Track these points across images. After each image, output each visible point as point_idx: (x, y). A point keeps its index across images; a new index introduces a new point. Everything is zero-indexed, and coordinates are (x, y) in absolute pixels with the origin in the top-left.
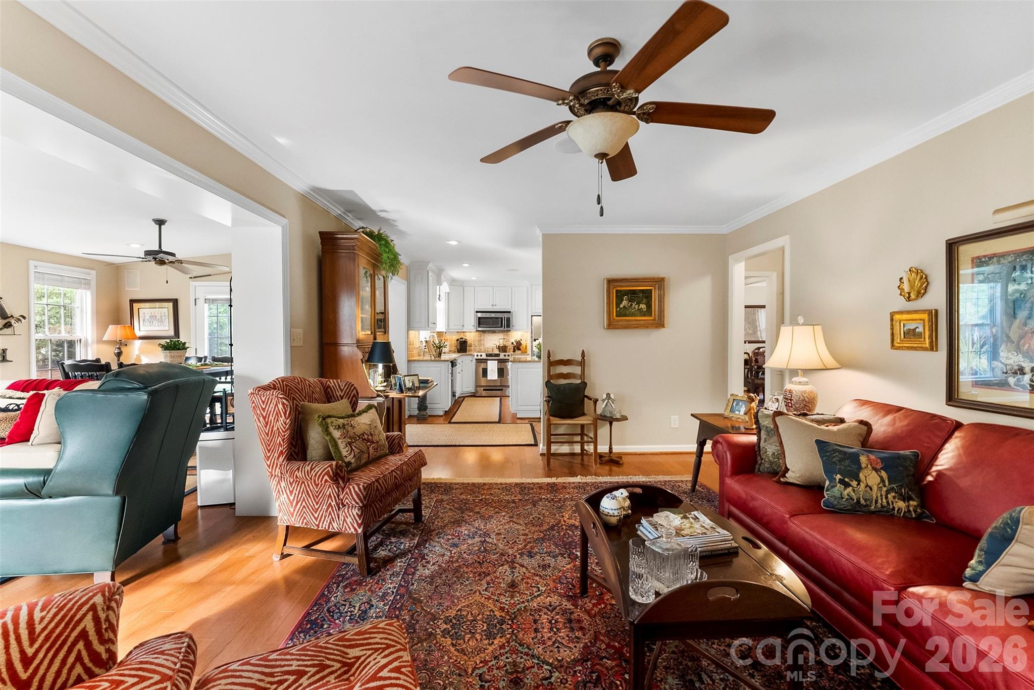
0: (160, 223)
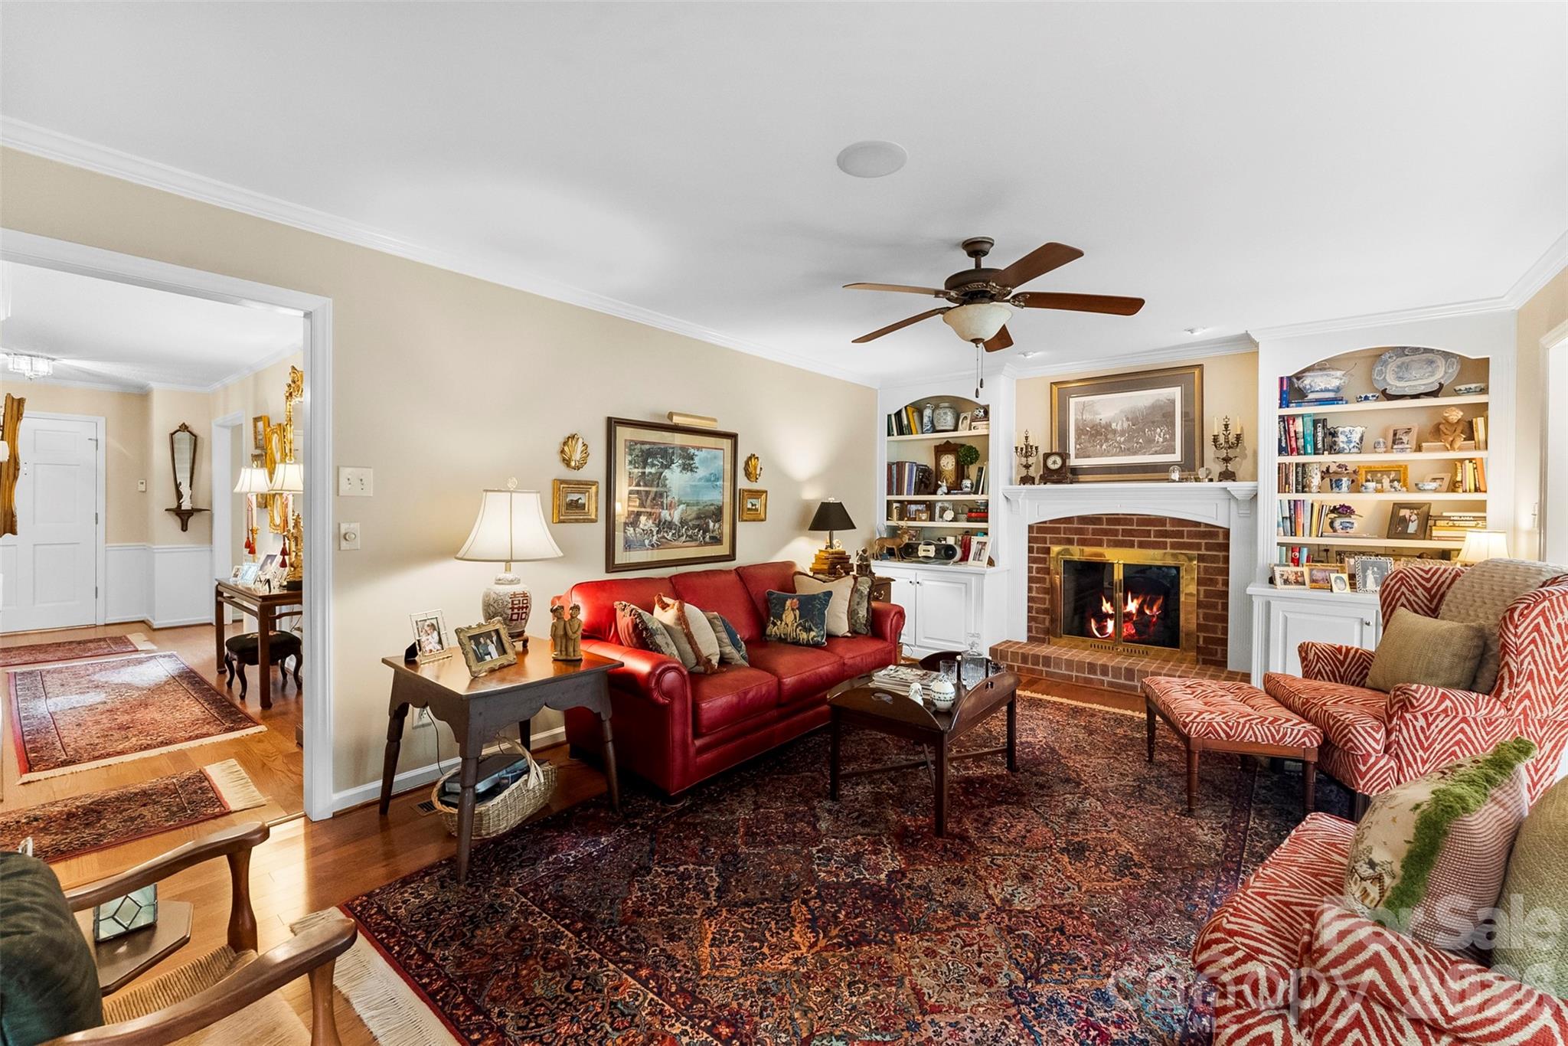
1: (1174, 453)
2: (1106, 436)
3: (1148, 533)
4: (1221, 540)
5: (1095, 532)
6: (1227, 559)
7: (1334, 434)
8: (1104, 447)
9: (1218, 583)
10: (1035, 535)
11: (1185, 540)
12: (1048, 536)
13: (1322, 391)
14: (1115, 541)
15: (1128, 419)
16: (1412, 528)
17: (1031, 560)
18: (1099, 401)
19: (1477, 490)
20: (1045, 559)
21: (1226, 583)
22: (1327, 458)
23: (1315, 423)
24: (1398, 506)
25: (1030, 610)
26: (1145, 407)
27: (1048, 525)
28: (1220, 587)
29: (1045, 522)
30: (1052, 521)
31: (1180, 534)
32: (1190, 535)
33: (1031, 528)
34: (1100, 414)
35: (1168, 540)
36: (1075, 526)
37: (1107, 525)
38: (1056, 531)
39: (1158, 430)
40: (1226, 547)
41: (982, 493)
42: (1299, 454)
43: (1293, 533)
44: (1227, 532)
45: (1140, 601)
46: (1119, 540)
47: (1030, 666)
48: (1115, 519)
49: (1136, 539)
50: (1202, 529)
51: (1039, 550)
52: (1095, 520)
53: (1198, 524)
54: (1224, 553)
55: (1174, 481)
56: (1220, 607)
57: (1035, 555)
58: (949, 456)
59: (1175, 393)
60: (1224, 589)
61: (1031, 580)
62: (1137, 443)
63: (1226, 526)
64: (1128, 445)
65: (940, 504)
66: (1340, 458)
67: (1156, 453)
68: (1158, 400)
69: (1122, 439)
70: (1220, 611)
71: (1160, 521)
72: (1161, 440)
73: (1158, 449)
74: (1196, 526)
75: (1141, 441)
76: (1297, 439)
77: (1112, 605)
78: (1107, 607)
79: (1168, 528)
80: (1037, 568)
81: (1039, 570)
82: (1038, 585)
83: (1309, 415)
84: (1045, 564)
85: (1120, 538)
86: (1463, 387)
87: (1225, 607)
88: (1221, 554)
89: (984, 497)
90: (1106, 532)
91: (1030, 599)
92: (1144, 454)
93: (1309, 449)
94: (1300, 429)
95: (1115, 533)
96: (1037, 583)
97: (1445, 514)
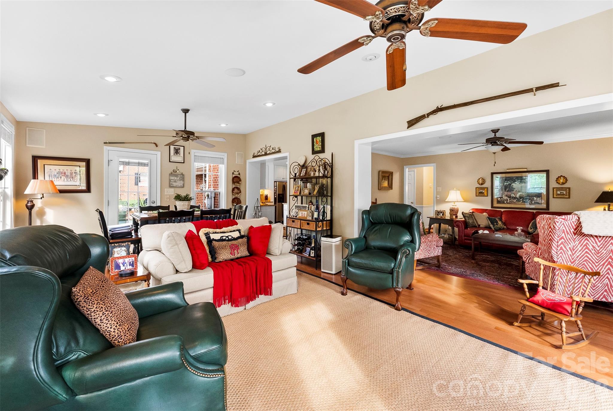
0: (186, 111)
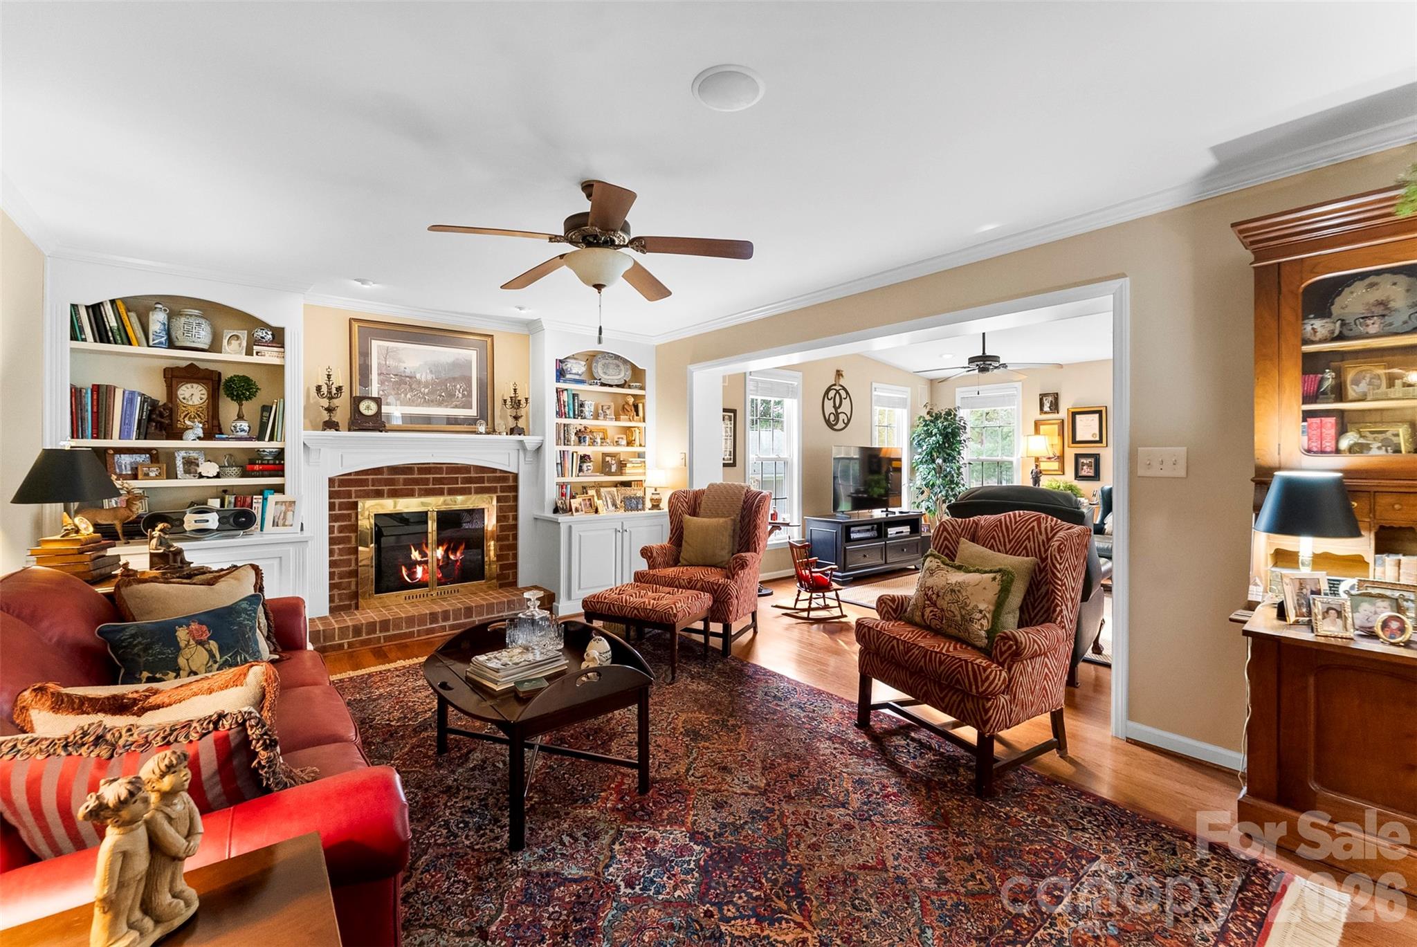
1: (471, 408)
2: (411, 386)
3: (455, 481)
4: (511, 483)
5: (406, 482)
6: (516, 498)
7: (582, 405)
8: (408, 396)
9: (509, 519)
10: (336, 489)
11: (486, 485)
12: (353, 489)
13: (575, 374)
14: (426, 489)
15: (431, 371)
16: (614, 469)
17: (333, 518)
18: (403, 349)
19: (640, 445)
20: (349, 515)
21: (516, 518)
22: (579, 421)
23: (574, 395)
24: (605, 455)
25: (332, 575)
26: (447, 363)
27: (352, 477)
28: (511, 522)
29: (350, 474)
30: (357, 473)
31: (481, 480)
32: (490, 480)
33: (331, 481)
34: (404, 362)
35: (473, 485)
36: (385, 476)
37: (418, 474)
38: (362, 483)
39: (458, 386)
40: (515, 489)
41: (271, 439)
42: (566, 417)
43: (563, 475)
44: (516, 477)
45: (445, 547)
46: (430, 489)
47: (364, 637)
48: (426, 469)
49: (446, 486)
50: (498, 475)
51: (342, 506)
52: (406, 469)
53: (494, 470)
54: (513, 494)
55: (481, 433)
56: (511, 538)
57: (337, 512)
58: (195, 385)
59: (471, 355)
60: (514, 523)
61: (332, 541)
62: (440, 396)
63: (516, 471)
64: (433, 397)
65: (183, 454)
66: (584, 422)
67: (456, 407)
68: (457, 359)
69: (427, 390)
70: (511, 542)
71: (466, 469)
72: (460, 395)
73: (458, 403)
74: (493, 472)
75: (443, 394)
76: (564, 406)
77: (420, 553)
78: (415, 555)
79: (473, 475)
80: (340, 526)
81: (341, 529)
82: (341, 546)
83: (571, 390)
84: (350, 520)
85: (431, 486)
86: (634, 384)
87: (515, 537)
88: (511, 494)
89: (275, 445)
90: (416, 482)
91: (332, 564)
92: (446, 406)
93: (572, 415)
94: (566, 399)
95: (426, 481)
96: (339, 544)
97: (631, 460)
